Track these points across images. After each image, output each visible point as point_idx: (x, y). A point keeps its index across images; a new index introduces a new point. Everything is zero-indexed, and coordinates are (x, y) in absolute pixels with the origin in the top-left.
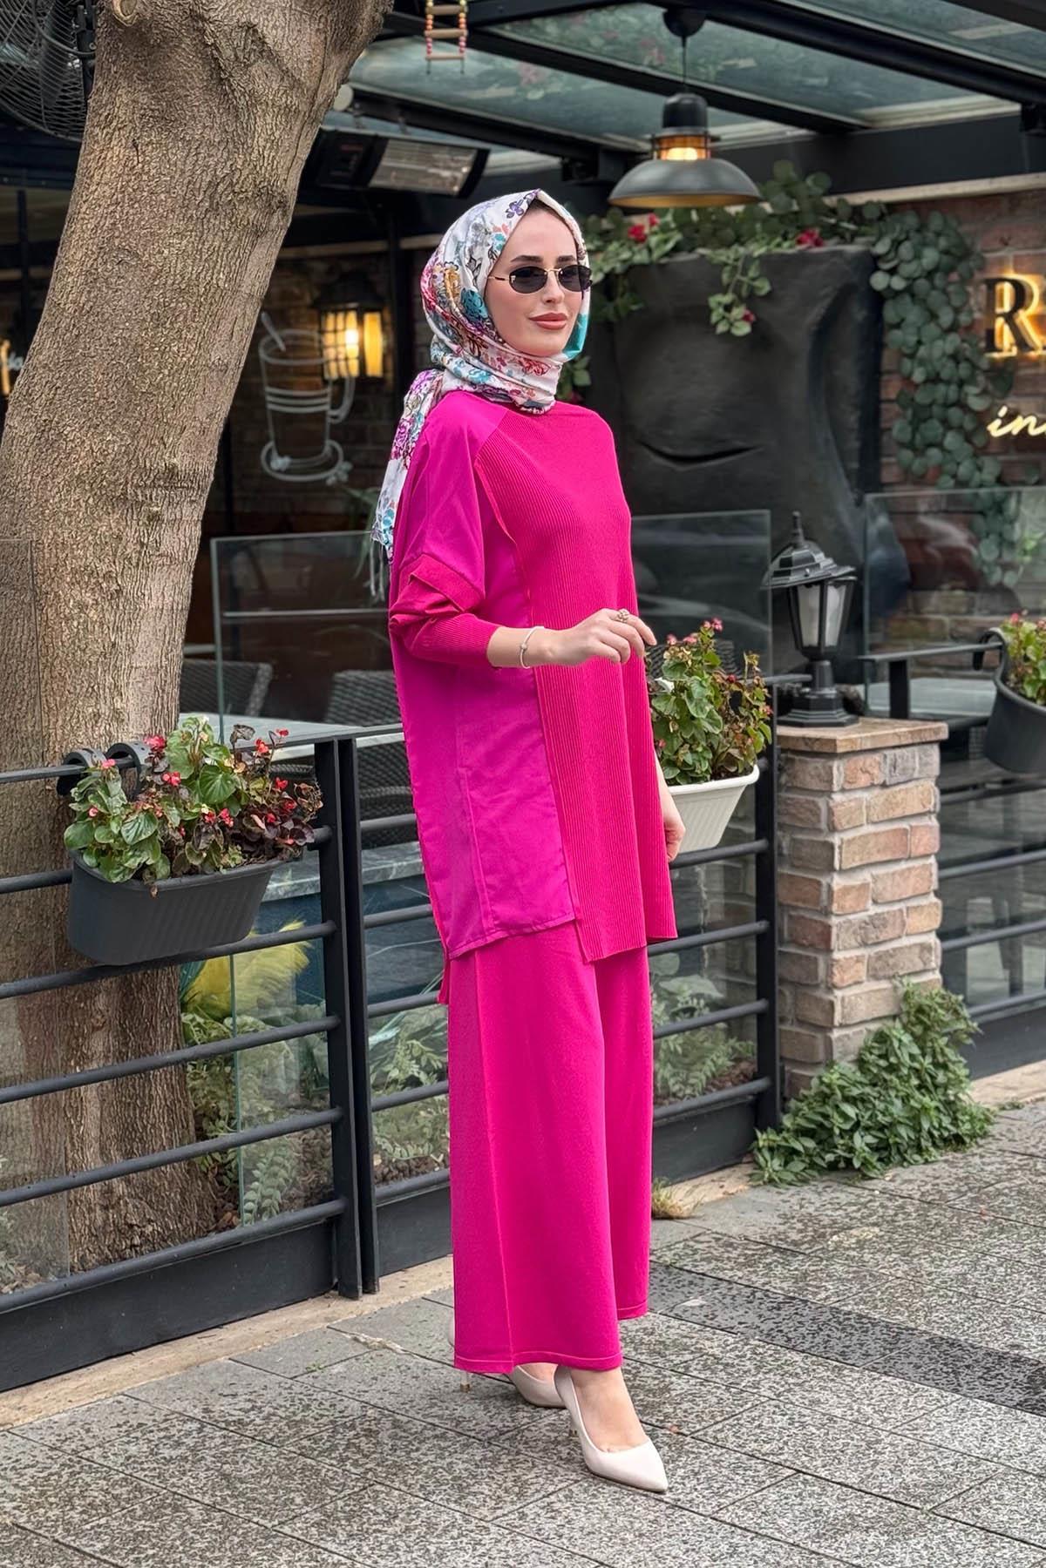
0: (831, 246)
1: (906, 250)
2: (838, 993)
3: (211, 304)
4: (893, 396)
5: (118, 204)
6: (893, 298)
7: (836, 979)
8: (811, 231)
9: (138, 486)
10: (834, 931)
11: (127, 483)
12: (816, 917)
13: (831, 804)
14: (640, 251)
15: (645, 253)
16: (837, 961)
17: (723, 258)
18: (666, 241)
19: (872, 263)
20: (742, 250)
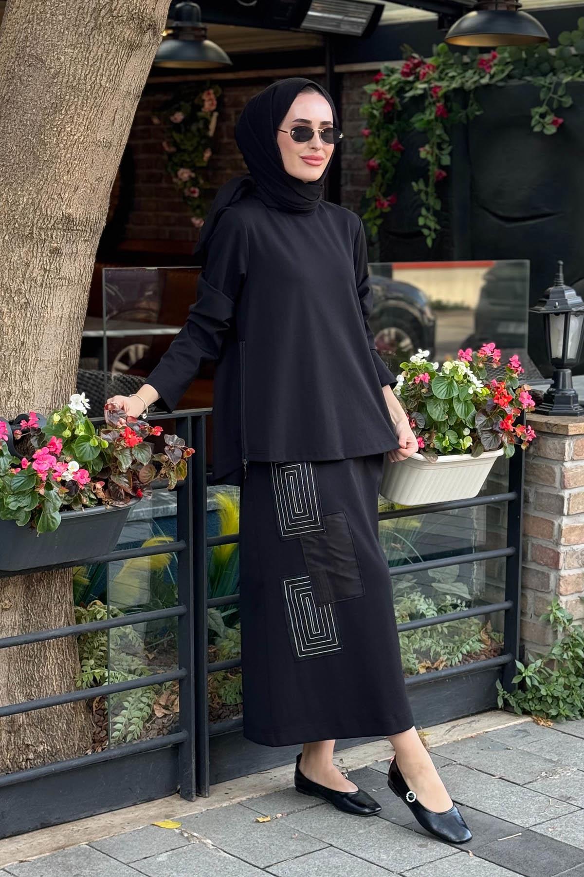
2: (562, 598)
3: (96, 98)
5: (29, 22)
7: (562, 590)
9: (41, 228)
10: (562, 556)
11: (33, 225)
12: (551, 546)
13: (563, 470)
14: (484, 76)
15: (487, 78)
16: (562, 577)
17: (542, 83)
18: (503, 71)
20: (553, 78)
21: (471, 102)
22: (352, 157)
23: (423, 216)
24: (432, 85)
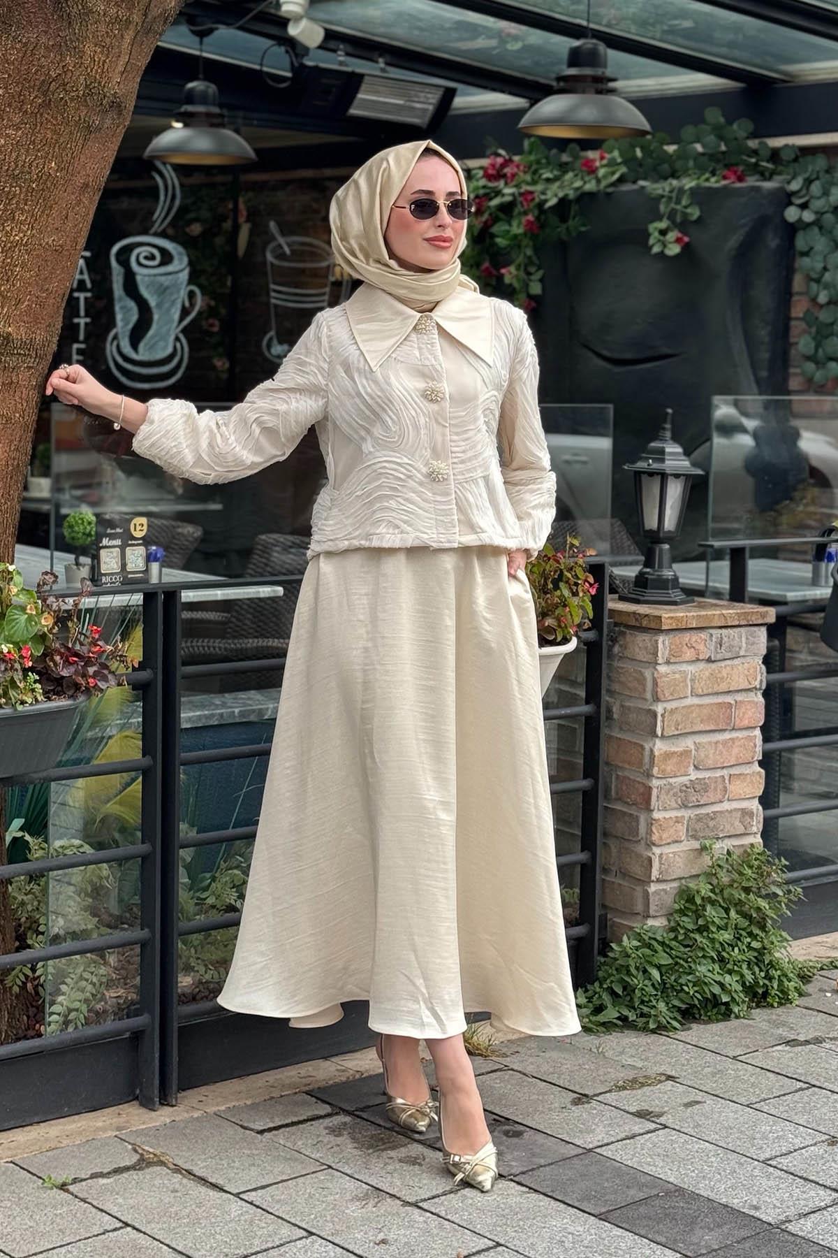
0: (751, 181)
1: (816, 188)
2: (655, 850)
4: (801, 315)
6: (804, 229)
7: (655, 838)
8: (735, 168)
10: (655, 792)
12: (640, 779)
13: (655, 675)
14: (590, 181)
15: (594, 182)
16: (657, 820)
17: (660, 192)
18: (613, 173)
19: (786, 198)
20: (675, 182)
21: (571, 213)
24: (522, 190)
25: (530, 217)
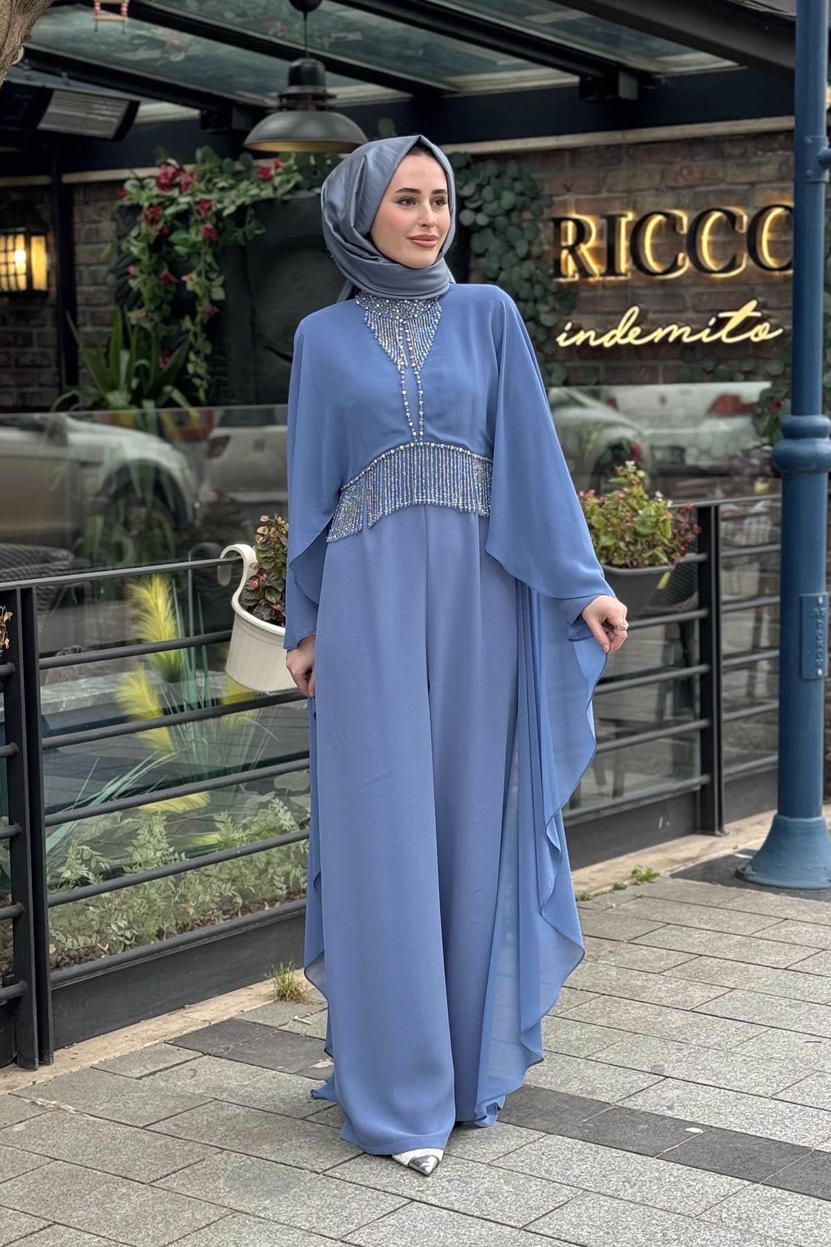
1: (487, 192)
6: (478, 232)
14: (266, 189)
15: (270, 191)
18: (288, 181)
21: (248, 218)
22: (92, 289)
23: (192, 362)
24: (197, 199)
25: (209, 225)
